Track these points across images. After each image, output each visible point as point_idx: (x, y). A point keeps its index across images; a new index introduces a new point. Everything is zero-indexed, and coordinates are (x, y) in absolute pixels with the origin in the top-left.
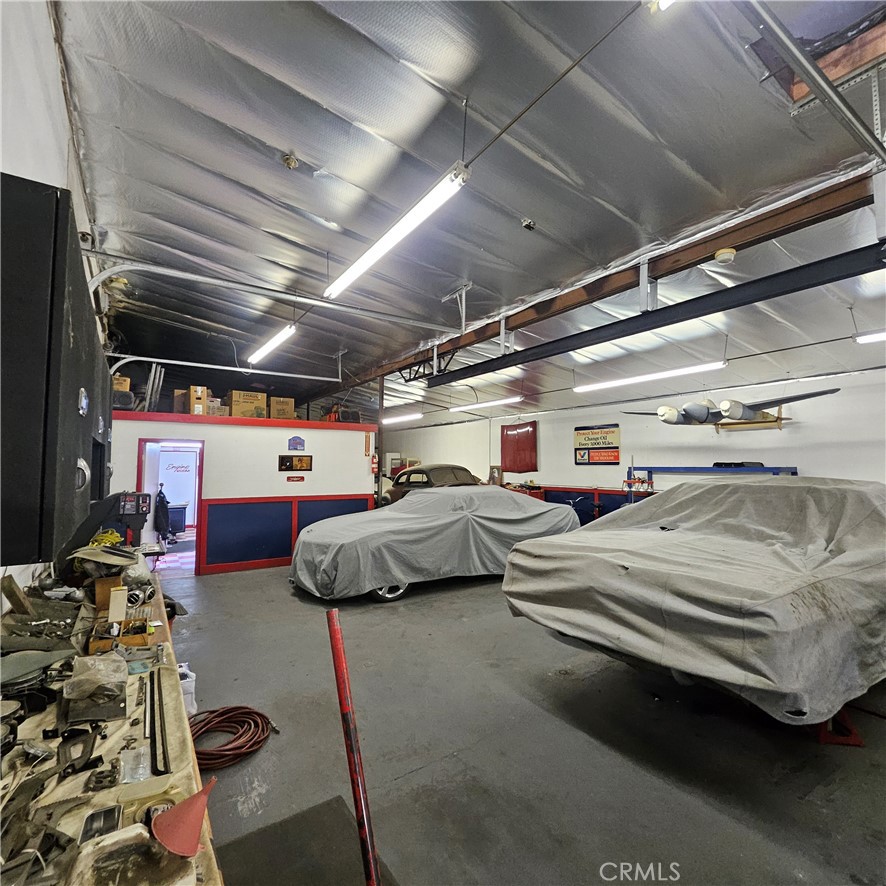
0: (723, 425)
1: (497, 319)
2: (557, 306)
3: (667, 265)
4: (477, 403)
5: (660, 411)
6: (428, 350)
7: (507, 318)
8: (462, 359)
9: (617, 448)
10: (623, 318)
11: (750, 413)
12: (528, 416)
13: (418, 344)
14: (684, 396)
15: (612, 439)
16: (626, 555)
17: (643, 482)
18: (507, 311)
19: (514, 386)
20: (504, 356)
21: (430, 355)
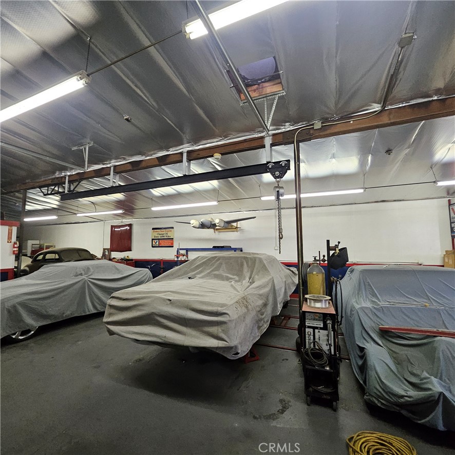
0: (217, 229)
1: (108, 166)
2: (143, 164)
3: (194, 155)
4: (96, 212)
5: (192, 222)
6: (62, 177)
7: (115, 167)
8: (86, 186)
9: (173, 239)
10: (176, 176)
11: (226, 225)
12: (127, 221)
13: (54, 173)
14: (202, 216)
15: (170, 234)
16: (171, 293)
17: (184, 256)
18: (114, 163)
19: (119, 204)
20: (112, 187)
21: (63, 180)
